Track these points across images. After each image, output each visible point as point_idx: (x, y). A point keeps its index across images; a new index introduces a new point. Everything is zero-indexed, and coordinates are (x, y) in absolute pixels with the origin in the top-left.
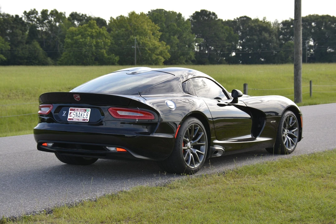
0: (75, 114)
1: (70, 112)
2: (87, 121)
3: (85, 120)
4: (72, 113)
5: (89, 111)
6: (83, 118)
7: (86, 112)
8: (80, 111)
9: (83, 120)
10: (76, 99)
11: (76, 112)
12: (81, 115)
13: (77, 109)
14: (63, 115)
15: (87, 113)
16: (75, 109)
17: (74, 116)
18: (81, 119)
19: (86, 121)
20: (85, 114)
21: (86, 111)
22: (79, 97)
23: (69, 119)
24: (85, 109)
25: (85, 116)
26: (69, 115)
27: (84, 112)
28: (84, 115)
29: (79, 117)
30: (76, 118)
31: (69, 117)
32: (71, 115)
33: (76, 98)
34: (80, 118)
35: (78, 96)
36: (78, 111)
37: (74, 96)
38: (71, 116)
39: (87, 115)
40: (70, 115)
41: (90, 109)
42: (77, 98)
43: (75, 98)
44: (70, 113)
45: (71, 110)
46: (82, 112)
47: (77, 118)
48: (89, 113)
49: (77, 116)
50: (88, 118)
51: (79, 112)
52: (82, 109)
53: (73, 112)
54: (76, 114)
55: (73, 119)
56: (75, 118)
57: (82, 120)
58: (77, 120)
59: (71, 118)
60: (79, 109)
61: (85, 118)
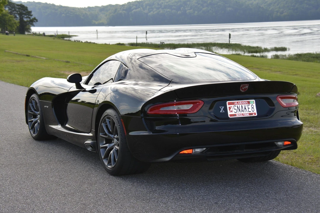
0: (236, 108)
1: (228, 106)
3: (251, 114)
4: (232, 108)
5: (253, 102)
6: (248, 112)
7: (251, 105)
8: (242, 104)
9: (250, 114)
10: (242, 90)
11: (236, 105)
12: (245, 108)
13: (238, 102)
14: (221, 112)
15: (252, 106)
16: (234, 102)
17: (235, 111)
18: (246, 114)
19: (254, 115)
20: (250, 107)
21: (249, 103)
22: (247, 87)
23: (231, 115)
24: (247, 102)
25: (250, 110)
27: (247, 105)
28: (248, 108)
29: (243, 111)
31: (229, 113)
32: (231, 110)
35: (246, 86)
36: (239, 104)
37: (241, 86)
38: (231, 112)
39: (253, 108)
40: (230, 110)
41: (254, 101)
42: (243, 88)
44: (230, 108)
45: (229, 104)
46: (245, 105)
47: (241, 113)
48: (254, 105)
49: (240, 110)
50: (255, 111)
51: (241, 106)
52: (244, 102)
53: (233, 106)
54: (238, 107)
55: (235, 115)
56: (237, 113)
57: (248, 114)
58: (241, 115)
59: (233, 113)
60: (239, 102)
61: (252, 112)
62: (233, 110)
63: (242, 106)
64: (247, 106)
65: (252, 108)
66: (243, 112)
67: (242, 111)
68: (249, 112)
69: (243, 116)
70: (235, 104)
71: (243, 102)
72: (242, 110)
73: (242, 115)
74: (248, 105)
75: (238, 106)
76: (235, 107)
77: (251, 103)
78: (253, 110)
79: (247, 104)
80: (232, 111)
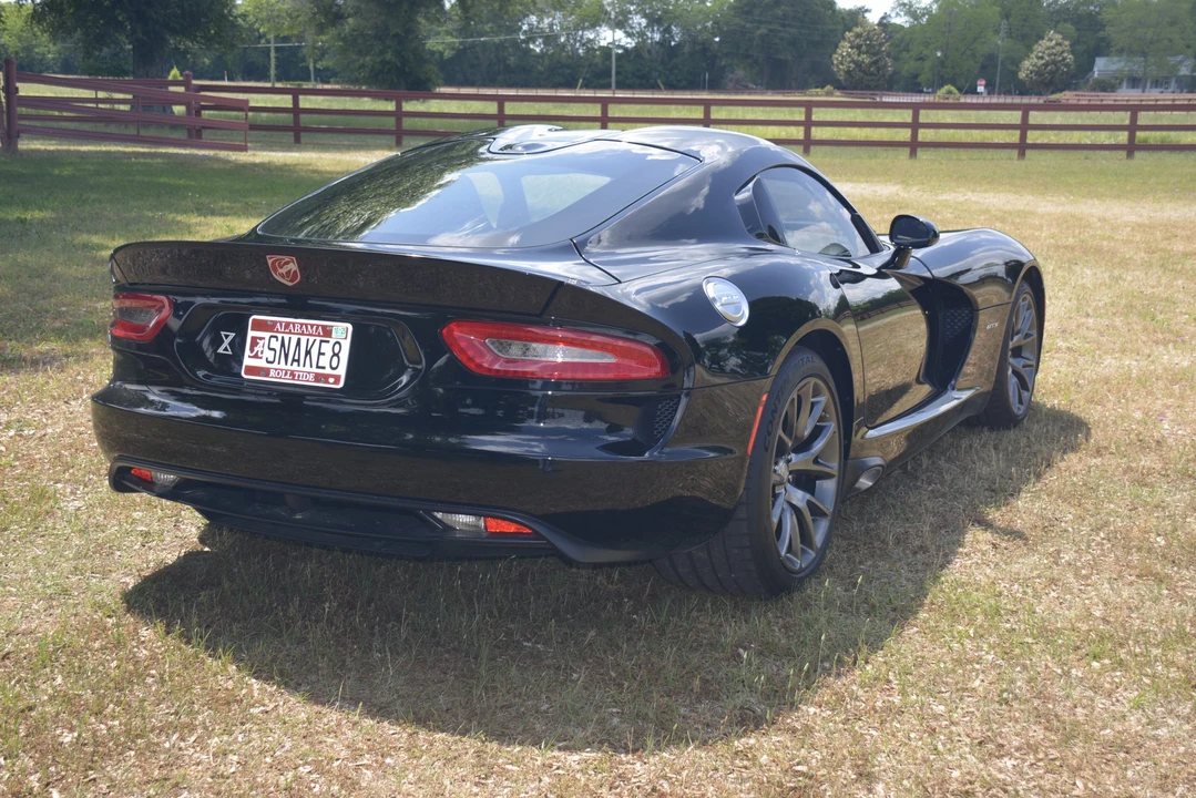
0: (276, 344)
1: (251, 334)
2: (337, 382)
3: (326, 377)
4: (261, 342)
5: (343, 331)
6: (314, 370)
7: (332, 341)
8: (303, 334)
9: (318, 377)
10: (282, 275)
11: (280, 336)
12: (308, 353)
13: (287, 325)
14: (221, 351)
15: (337, 347)
16: (275, 323)
17: (269, 354)
18: (305, 374)
19: (331, 384)
20: (327, 348)
21: (327, 332)
22: (293, 267)
23: (250, 370)
24: (324, 327)
25: (324, 361)
26: (247, 352)
27: (318, 339)
28: (320, 354)
29: (298, 361)
30: (282, 365)
31: (248, 361)
32: (256, 349)
33: (280, 271)
34: (301, 368)
35: (287, 263)
36: (290, 333)
37: (270, 262)
38: (256, 356)
39: (337, 354)
40: (252, 350)
41: (349, 326)
42: (283, 271)
43: (276, 272)
44: (255, 341)
45: (259, 326)
46: (312, 339)
47: (289, 367)
48: (346, 344)
49: (286, 356)
50: (342, 371)
51: (294, 339)
52: (312, 326)
53: (267, 335)
54: (283, 345)
55: (266, 372)
56: (275, 365)
57: (311, 377)
58: (286, 374)
59: (260, 363)
60: (294, 324)
61: (328, 371)
62: (262, 352)
63: (299, 340)
64: (317, 343)
65: (335, 355)
66: (295, 364)
67: (294, 360)
68: (318, 367)
69: (293, 379)
70: (277, 331)
71: (306, 325)
72: (296, 358)
73: (288, 377)
74: (321, 341)
75: (287, 337)
76: (273, 340)
77: (334, 335)
78: (334, 365)
79: (319, 335)
80: (260, 355)
